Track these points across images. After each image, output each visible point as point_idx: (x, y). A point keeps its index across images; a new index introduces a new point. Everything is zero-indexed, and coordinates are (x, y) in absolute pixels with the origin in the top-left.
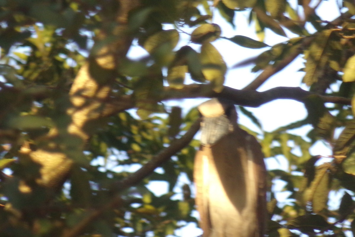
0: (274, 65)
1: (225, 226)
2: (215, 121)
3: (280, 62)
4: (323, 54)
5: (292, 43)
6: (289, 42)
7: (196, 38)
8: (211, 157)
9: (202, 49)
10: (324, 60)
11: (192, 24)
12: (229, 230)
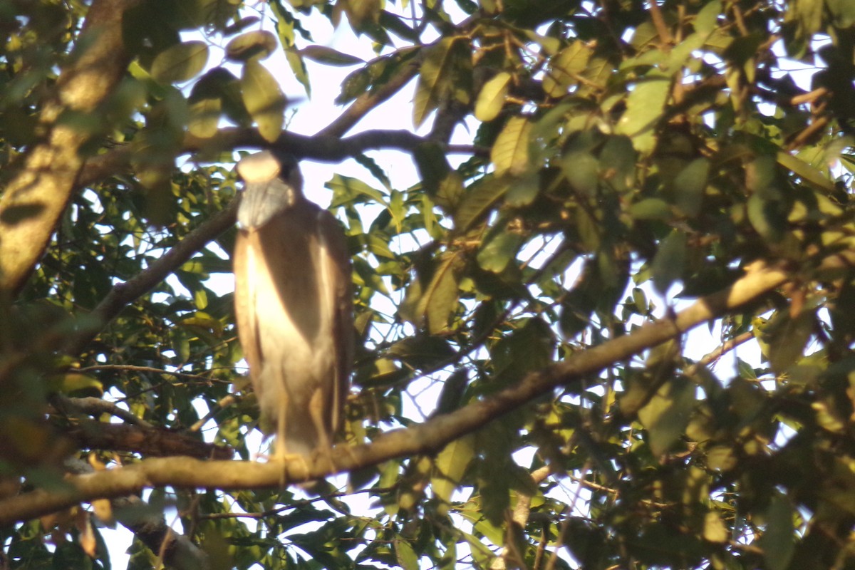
0: (372, 92)
1: (284, 359)
2: (264, 189)
3: (382, 87)
4: (442, 76)
5: (402, 56)
6: (397, 54)
7: (234, 54)
8: (259, 247)
9: (246, 71)
10: (445, 86)
11: (228, 32)
12: (290, 365)
